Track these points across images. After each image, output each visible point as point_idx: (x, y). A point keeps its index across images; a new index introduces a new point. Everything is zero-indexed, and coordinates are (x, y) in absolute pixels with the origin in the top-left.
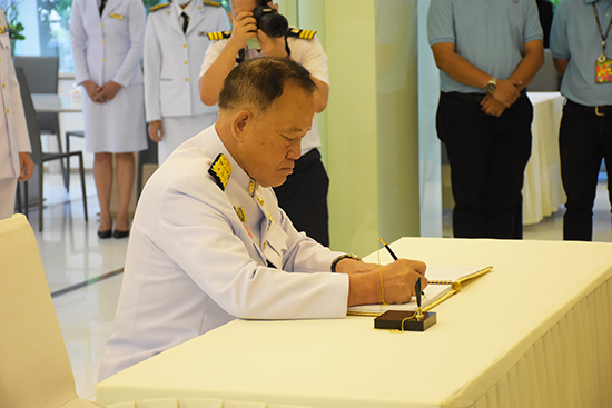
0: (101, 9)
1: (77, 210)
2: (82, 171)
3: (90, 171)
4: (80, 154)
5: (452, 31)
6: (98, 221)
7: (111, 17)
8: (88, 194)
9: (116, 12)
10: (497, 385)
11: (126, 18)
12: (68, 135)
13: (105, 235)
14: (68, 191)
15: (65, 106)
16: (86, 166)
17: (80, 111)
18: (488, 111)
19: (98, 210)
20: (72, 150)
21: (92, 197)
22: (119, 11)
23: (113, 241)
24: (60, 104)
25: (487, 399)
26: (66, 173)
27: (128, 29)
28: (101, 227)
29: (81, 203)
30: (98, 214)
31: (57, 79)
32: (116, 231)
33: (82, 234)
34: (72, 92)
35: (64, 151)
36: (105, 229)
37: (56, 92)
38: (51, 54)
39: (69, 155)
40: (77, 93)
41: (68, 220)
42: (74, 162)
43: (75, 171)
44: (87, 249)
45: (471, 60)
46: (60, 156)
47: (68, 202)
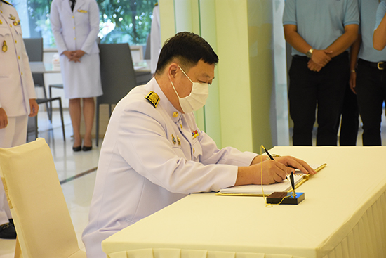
0: (73, 7)
1: (58, 134)
2: (61, 110)
3: (66, 109)
4: (59, 99)
5: (294, 17)
6: (72, 141)
7: (79, 12)
8: (65, 123)
9: (82, 9)
10: (347, 236)
11: (89, 12)
12: (50, 87)
13: (77, 149)
14: (51, 122)
15: (47, 69)
16: (63, 106)
17: (59, 72)
18: (311, 69)
19: (72, 134)
20: (53, 97)
21: (68, 125)
22: (84, 8)
23: (82, 153)
24: (44, 68)
25: (342, 245)
26: (50, 111)
27: (89, 19)
28: (74, 144)
29: (61, 129)
30: (72, 136)
31: (42, 52)
32: (84, 147)
33: (62, 149)
34: (53, 60)
35: (48, 97)
36: (77, 145)
37: (42, 60)
38: (37, 36)
39: (51, 100)
40: (56, 60)
41: (51, 141)
42: (55, 104)
43: (56, 109)
44: (65, 158)
45: (303, 36)
46: (45, 101)
47: (52, 129)
